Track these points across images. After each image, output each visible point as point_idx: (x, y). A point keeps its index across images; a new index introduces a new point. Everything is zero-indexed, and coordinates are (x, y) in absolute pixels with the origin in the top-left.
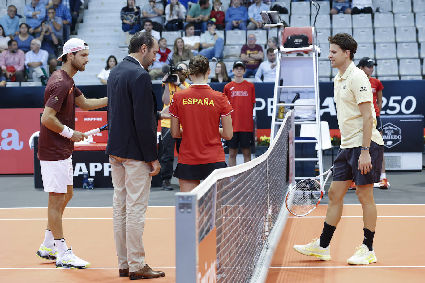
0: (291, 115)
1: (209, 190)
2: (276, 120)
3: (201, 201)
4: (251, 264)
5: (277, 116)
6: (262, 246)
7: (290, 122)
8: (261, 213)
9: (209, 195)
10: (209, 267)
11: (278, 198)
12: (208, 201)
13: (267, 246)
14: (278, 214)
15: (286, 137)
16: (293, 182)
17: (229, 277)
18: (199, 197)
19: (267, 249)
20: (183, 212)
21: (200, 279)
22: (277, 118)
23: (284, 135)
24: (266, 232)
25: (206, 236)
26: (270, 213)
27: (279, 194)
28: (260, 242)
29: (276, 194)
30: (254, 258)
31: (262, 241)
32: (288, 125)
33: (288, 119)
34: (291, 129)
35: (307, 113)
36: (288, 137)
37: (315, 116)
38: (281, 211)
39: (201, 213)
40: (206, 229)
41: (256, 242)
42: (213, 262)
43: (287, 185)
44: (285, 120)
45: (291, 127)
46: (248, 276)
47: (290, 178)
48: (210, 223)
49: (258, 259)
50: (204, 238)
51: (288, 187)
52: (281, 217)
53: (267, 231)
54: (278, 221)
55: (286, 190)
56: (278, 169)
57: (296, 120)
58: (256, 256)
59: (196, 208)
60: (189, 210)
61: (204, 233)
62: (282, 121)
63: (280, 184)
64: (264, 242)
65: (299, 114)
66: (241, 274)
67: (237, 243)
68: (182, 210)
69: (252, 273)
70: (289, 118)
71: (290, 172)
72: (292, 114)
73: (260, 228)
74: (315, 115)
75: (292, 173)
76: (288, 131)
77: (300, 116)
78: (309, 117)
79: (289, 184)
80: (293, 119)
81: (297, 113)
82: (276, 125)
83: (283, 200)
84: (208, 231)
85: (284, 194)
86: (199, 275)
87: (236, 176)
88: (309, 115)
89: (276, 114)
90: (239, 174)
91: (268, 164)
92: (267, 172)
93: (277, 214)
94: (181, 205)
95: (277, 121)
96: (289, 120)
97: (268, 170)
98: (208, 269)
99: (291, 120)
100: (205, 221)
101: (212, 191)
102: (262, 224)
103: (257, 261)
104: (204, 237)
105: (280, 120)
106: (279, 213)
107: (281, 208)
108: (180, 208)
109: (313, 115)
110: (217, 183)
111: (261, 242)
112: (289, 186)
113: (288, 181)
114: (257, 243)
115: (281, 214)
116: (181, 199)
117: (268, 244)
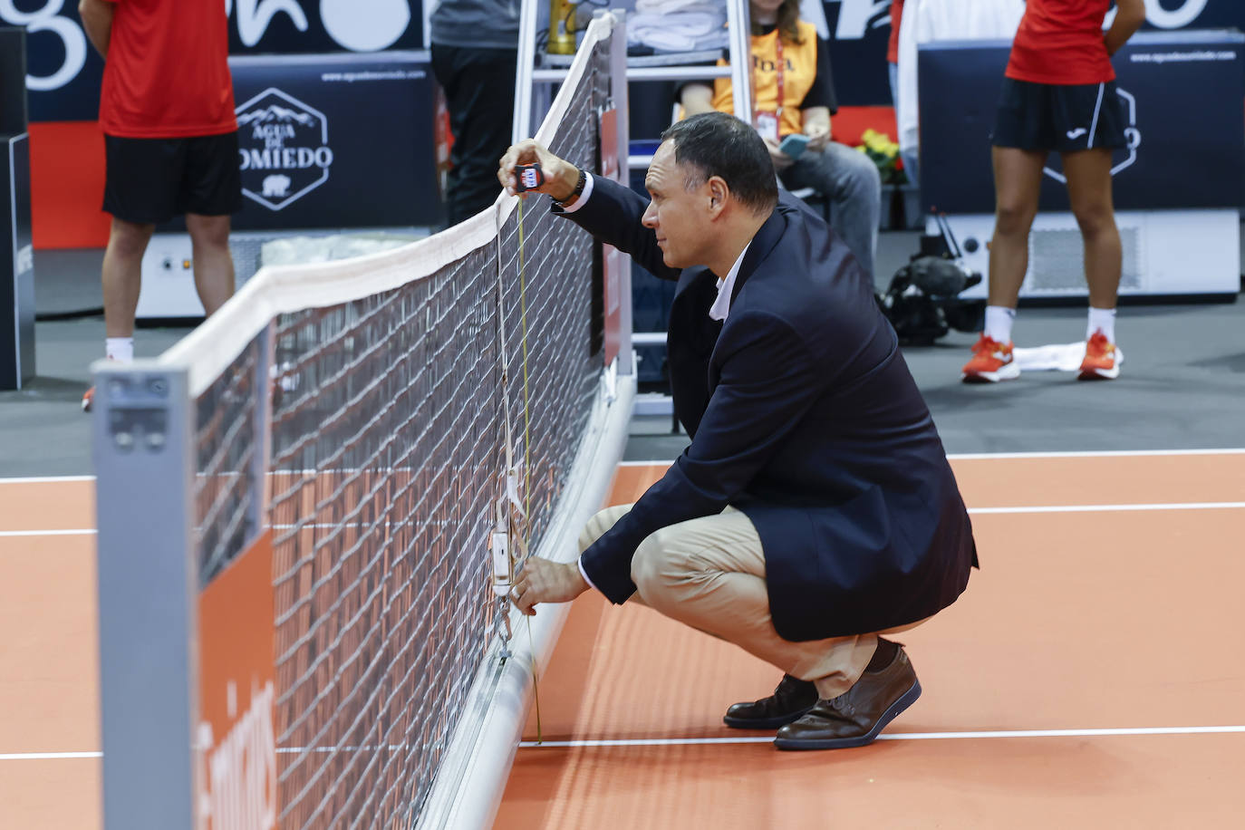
0: (611, 35)
1: (240, 361)
2: (538, 63)
3: (208, 402)
4: (432, 723)
5: (545, 43)
6: (480, 648)
7: (604, 67)
8: (474, 490)
9: (237, 378)
10: (244, 705)
11: (554, 430)
12: (238, 408)
13: (505, 644)
14: (555, 504)
15: (588, 137)
16: (622, 352)
17: (333, 768)
18: (199, 384)
19: (504, 660)
20: (127, 449)
21: (209, 753)
22: (541, 52)
23: (577, 130)
24: (498, 582)
25: (229, 565)
26: (511, 493)
27: (555, 408)
28: (473, 627)
29: (542, 406)
30: (444, 697)
31: (482, 623)
32: (596, 82)
33: (594, 53)
34: (610, 102)
35: (688, 25)
36: (597, 141)
37: (726, 39)
38: (566, 490)
39: (204, 460)
40: (227, 534)
41: (455, 623)
42: (262, 687)
43: (593, 368)
44: (580, 61)
45: (610, 95)
46: (418, 779)
47: (609, 337)
48: (246, 513)
49: (462, 704)
50: (223, 575)
51: (597, 379)
52: (570, 516)
53: (502, 578)
54: (555, 537)
55: (588, 395)
56: (549, 287)
57: (633, 61)
58: (453, 690)
59: (184, 433)
60: (156, 439)
61: (220, 550)
62: (568, 67)
63: (561, 360)
64: (489, 629)
65: (648, 33)
66: (384, 765)
67: (368, 615)
68: (124, 438)
69: (436, 766)
70: (601, 48)
71: (610, 309)
72: (612, 31)
73: (473, 557)
74: (724, 35)
75: (617, 312)
76: (595, 113)
77: (652, 40)
78: (697, 45)
79: (603, 365)
80: (618, 56)
81: (638, 28)
82: (537, 86)
83: (575, 438)
84: (236, 543)
85: (580, 413)
86: (204, 735)
87: (359, 304)
88: (697, 37)
89: (538, 34)
90: (374, 298)
91: (505, 260)
92: (497, 300)
93: (548, 504)
94: (118, 417)
95: (545, 68)
96: (602, 57)
97: (504, 290)
98: (240, 715)
99: (609, 59)
100: (223, 495)
101: (250, 361)
102: (480, 542)
103: (459, 712)
104: (219, 567)
105: (558, 60)
106: (557, 500)
107: (567, 475)
108: (116, 428)
109: (716, 35)
110: (274, 331)
111: (478, 628)
112: (601, 373)
113: (597, 350)
114: (459, 630)
115: (569, 506)
116: (117, 389)
117: (509, 637)
